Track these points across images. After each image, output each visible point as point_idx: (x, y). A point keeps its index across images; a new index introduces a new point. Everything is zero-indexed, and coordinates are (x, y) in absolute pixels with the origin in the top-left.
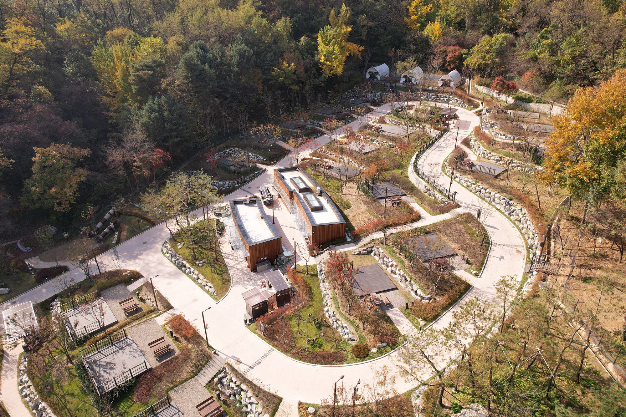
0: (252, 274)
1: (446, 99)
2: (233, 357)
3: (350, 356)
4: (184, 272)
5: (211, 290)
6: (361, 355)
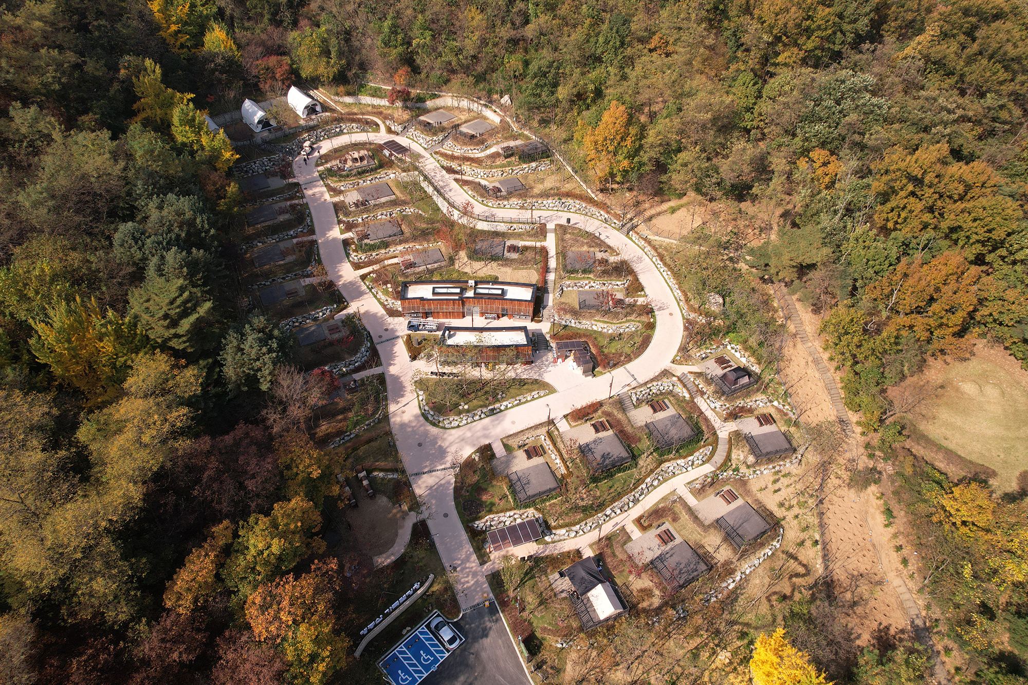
1: (338, 130)
2: (623, 387)
3: (649, 332)
4: (501, 411)
5: (542, 393)
6: (651, 326)
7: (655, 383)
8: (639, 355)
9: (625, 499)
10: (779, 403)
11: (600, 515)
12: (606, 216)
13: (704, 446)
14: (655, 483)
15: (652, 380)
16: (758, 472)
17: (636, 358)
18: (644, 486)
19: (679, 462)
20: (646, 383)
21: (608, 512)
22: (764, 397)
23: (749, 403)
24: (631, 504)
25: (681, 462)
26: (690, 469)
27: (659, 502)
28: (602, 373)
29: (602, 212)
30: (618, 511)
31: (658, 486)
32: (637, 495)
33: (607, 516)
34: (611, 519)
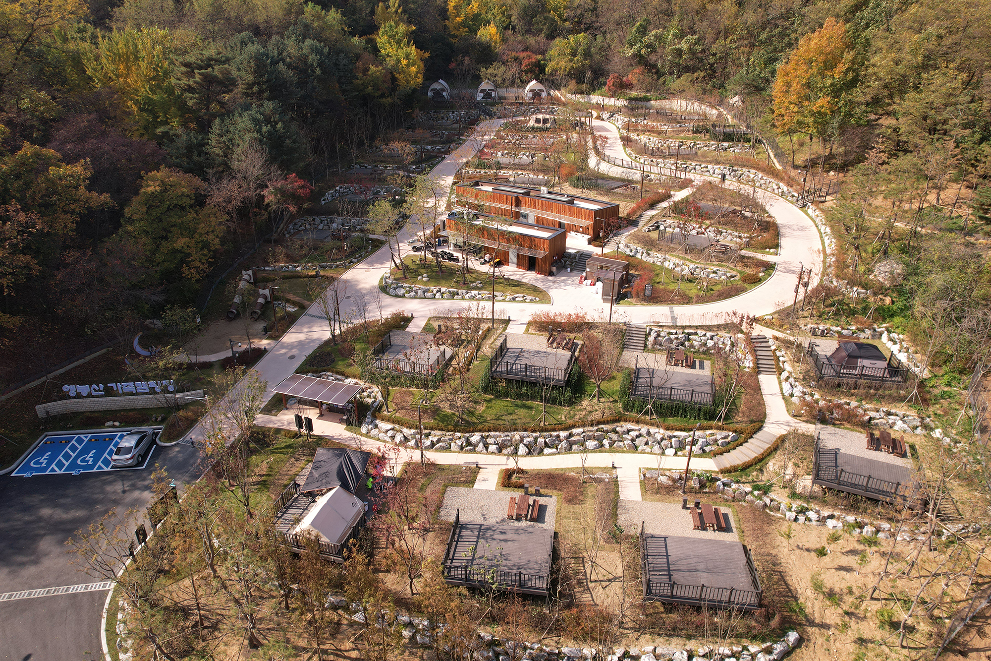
0: (550, 278)
2: (646, 321)
3: (746, 284)
4: (464, 299)
5: (529, 298)
6: (755, 281)
7: (701, 332)
8: (708, 302)
9: (517, 436)
10: (946, 434)
11: (458, 434)
12: (785, 189)
13: (720, 428)
14: (590, 444)
15: (697, 327)
16: (812, 515)
17: (697, 302)
18: (563, 434)
19: (653, 430)
20: (684, 327)
21: (475, 438)
22: (912, 413)
23: (871, 410)
24: (522, 449)
25: (659, 433)
26: (670, 452)
27: (571, 470)
28: (630, 304)
29: (781, 184)
30: (492, 448)
31: (594, 451)
32: (541, 440)
33: (469, 443)
34: (473, 451)
